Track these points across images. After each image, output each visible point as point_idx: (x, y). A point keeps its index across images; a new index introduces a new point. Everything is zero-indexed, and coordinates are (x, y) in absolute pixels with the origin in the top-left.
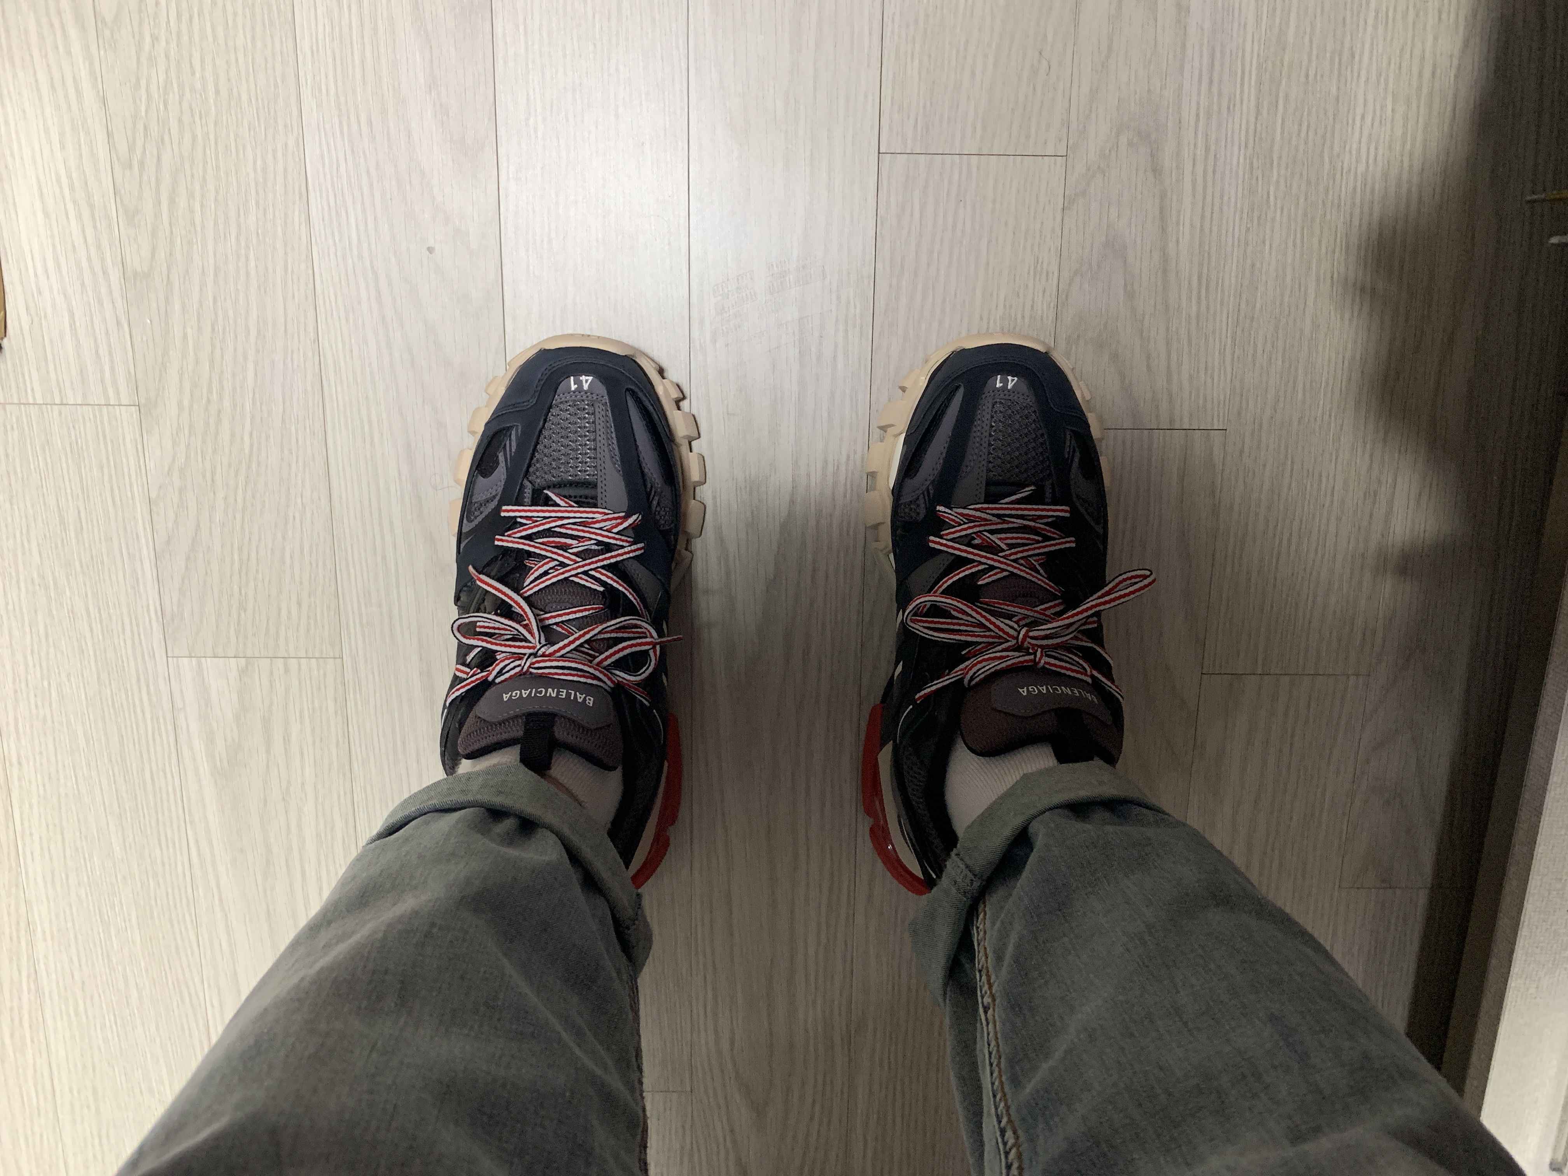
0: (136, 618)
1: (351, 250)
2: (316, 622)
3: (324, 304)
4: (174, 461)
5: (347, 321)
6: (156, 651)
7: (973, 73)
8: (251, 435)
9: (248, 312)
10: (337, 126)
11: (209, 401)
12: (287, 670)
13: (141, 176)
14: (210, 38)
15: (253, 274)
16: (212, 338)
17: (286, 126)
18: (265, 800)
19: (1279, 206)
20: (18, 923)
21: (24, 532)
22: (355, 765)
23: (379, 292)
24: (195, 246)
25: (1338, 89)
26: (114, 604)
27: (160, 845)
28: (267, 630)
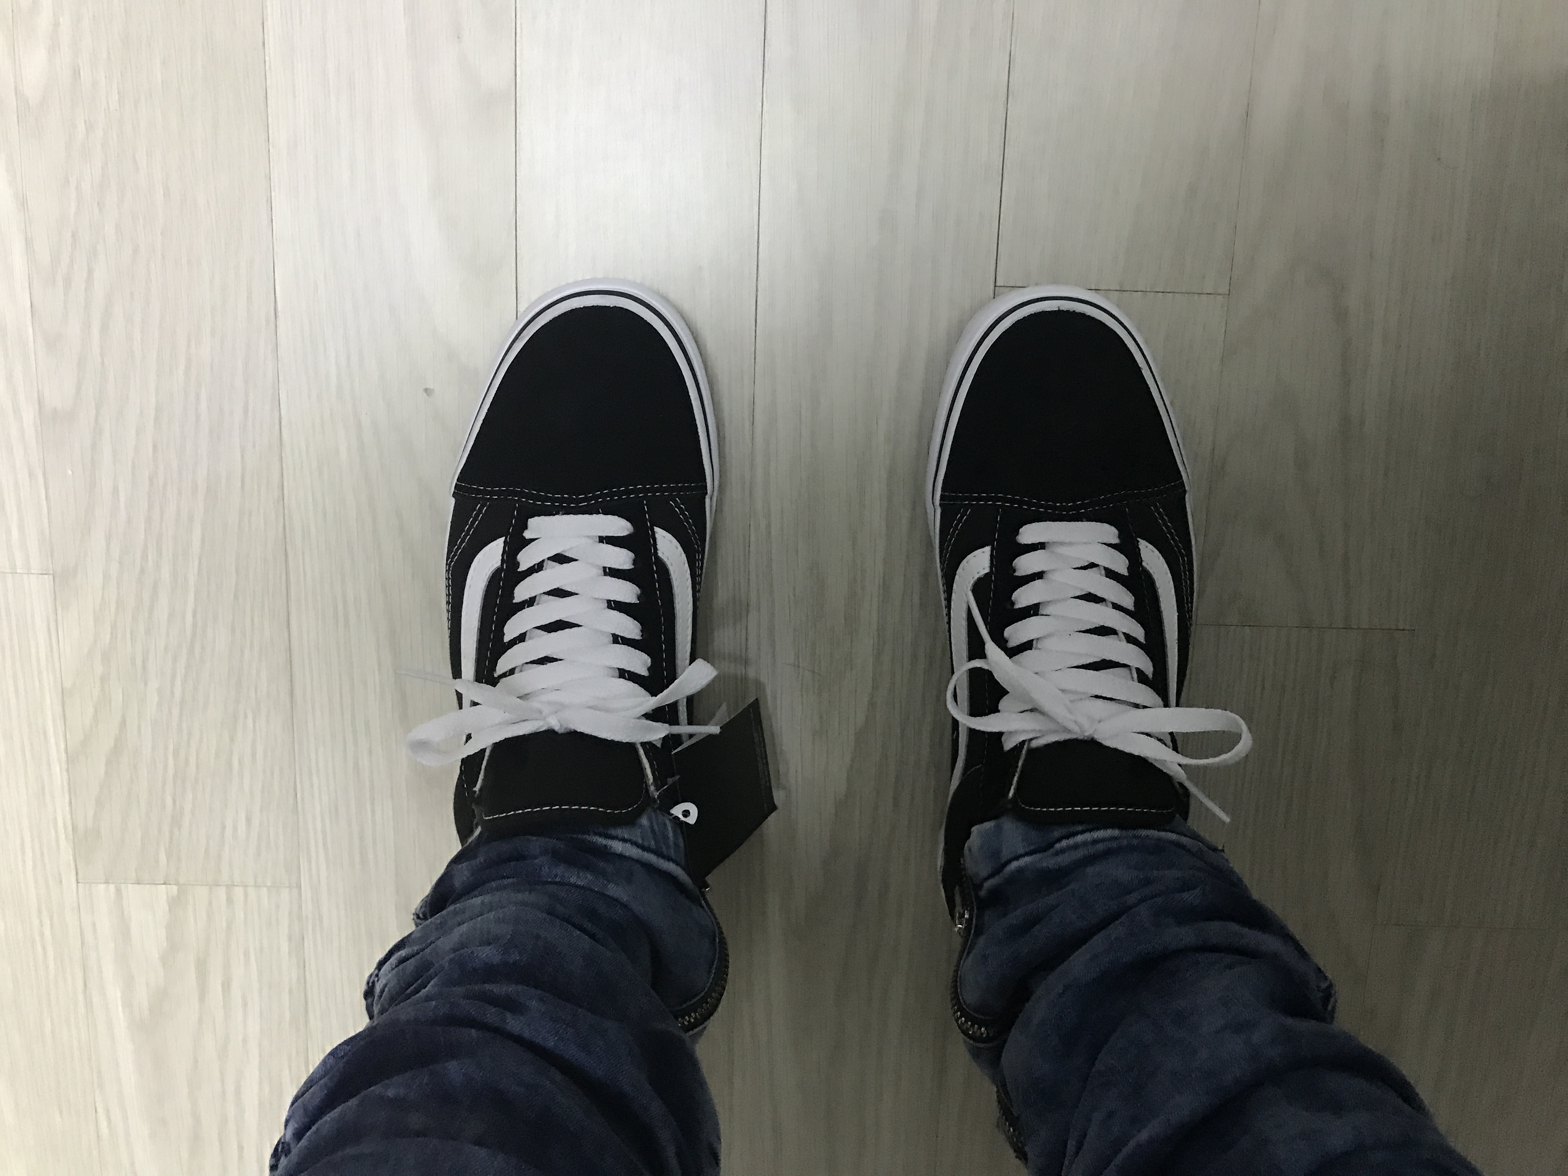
0: (40, 838)
1: (328, 390)
2: (268, 842)
3: (293, 456)
4: (95, 643)
5: (321, 477)
6: (63, 876)
8: (195, 613)
9: (196, 463)
10: (316, 240)
13: (66, 294)
14: (161, 130)
15: (204, 417)
16: (149, 494)
17: (252, 237)
18: (196, 1061)
23: (362, 444)
24: (133, 382)
26: (13, 819)
28: (207, 851)
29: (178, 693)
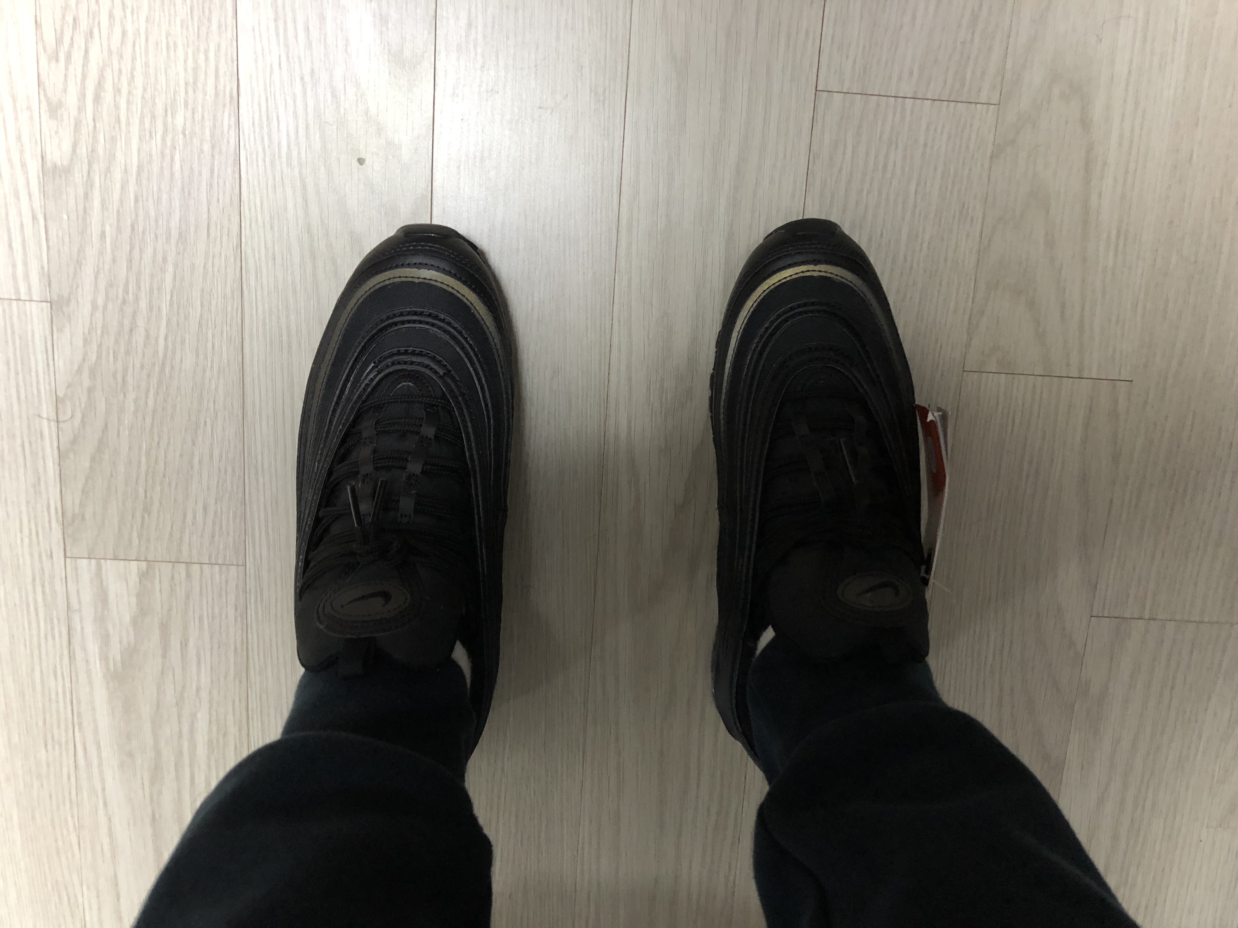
0: (35, 517)
1: (280, 157)
2: (221, 528)
3: (250, 210)
4: (84, 360)
5: (272, 228)
6: (53, 552)
8: (166, 339)
9: (170, 213)
10: (273, 30)
11: (124, 302)
13: (67, 69)
15: (177, 175)
16: (131, 238)
17: (220, 27)
18: (158, 705)
22: (252, 672)
23: (306, 201)
24: (119, 143)
27: (46, 746)
28: (171, 534)
29: (151, 403)
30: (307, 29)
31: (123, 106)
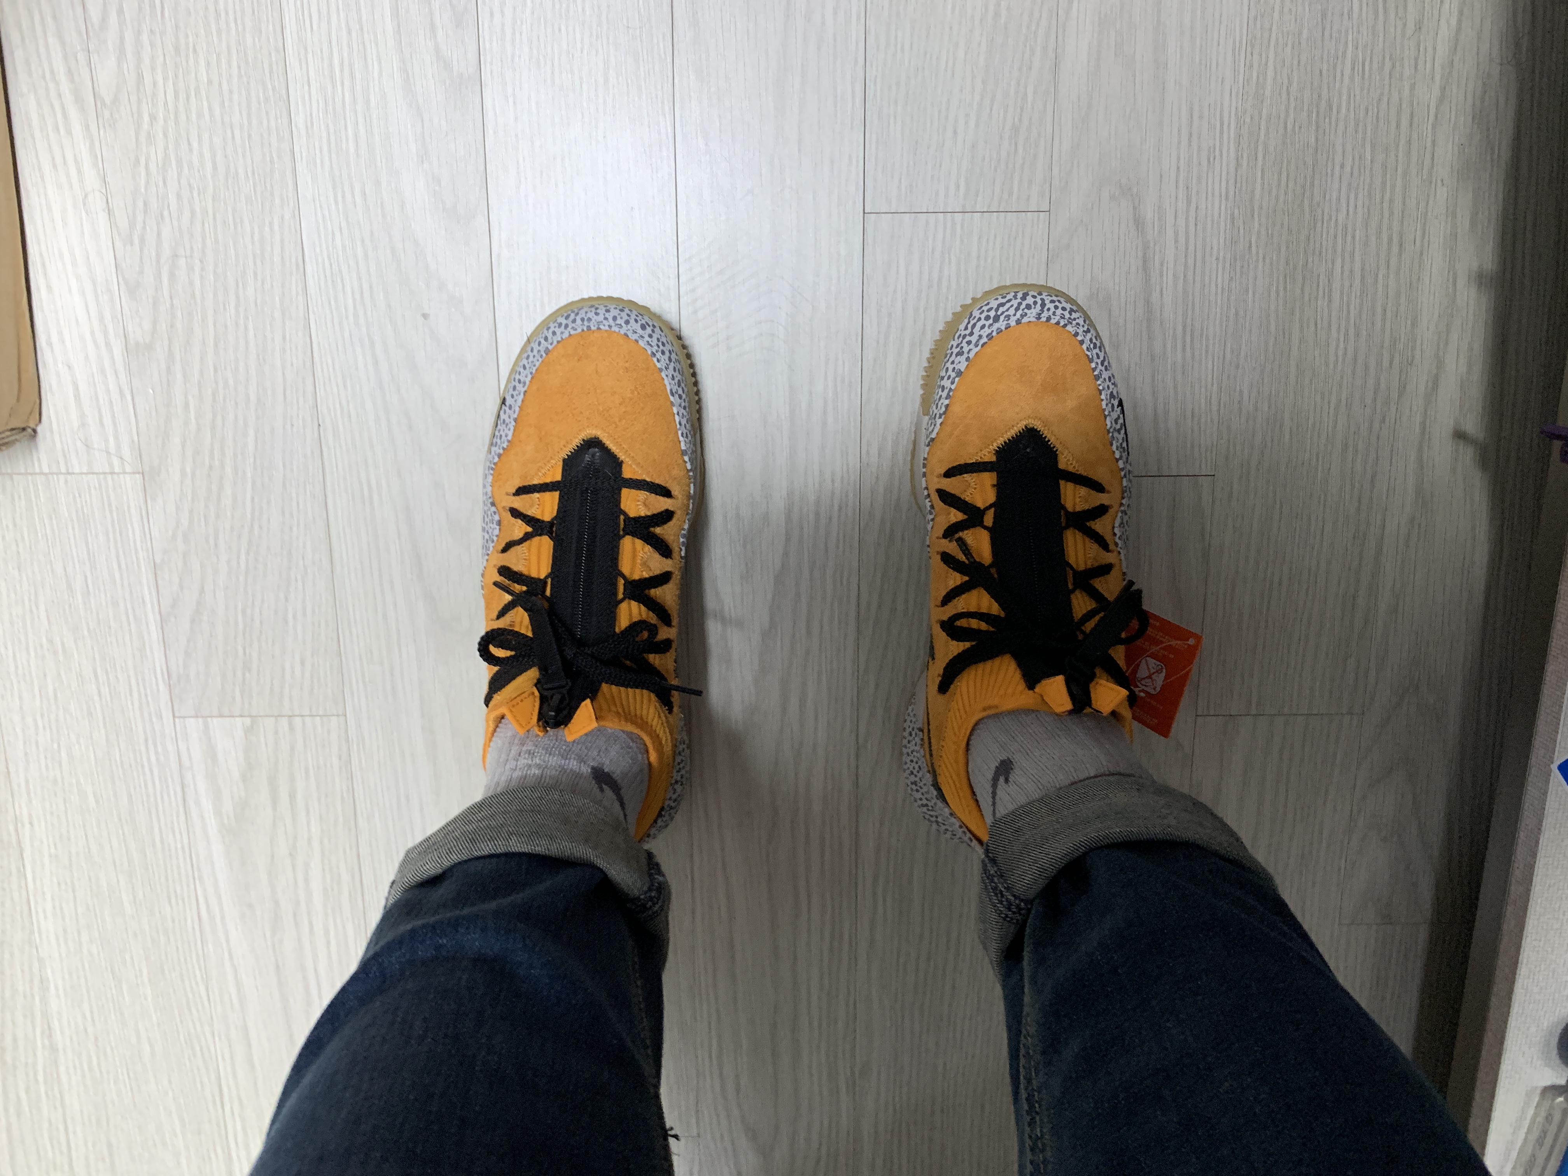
1: (347, 318)
3: (322, 371)
5: (345, 386)
7: (955, 132)
10: (332, 199)
11: (211, 467)
12: (292, 728)
13: (141, 251)
14: (207, 117)
18: (273, 856)
19: (1261, 256)
20: (31, 981)
21: (33, 598)
22: (360, 821)
23: (376, 360)
25: (1317, 140)
26: (122, 667)
27: (170, 902)
28: (272, 689)
29: (243, 563)
30: (364, 194)
31: (197, 282)
